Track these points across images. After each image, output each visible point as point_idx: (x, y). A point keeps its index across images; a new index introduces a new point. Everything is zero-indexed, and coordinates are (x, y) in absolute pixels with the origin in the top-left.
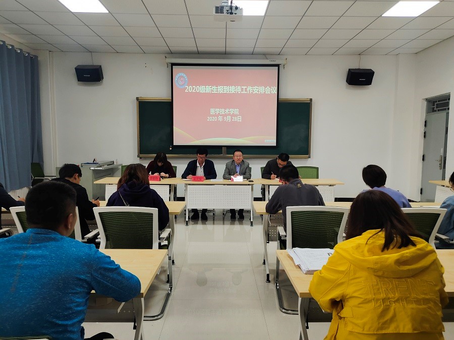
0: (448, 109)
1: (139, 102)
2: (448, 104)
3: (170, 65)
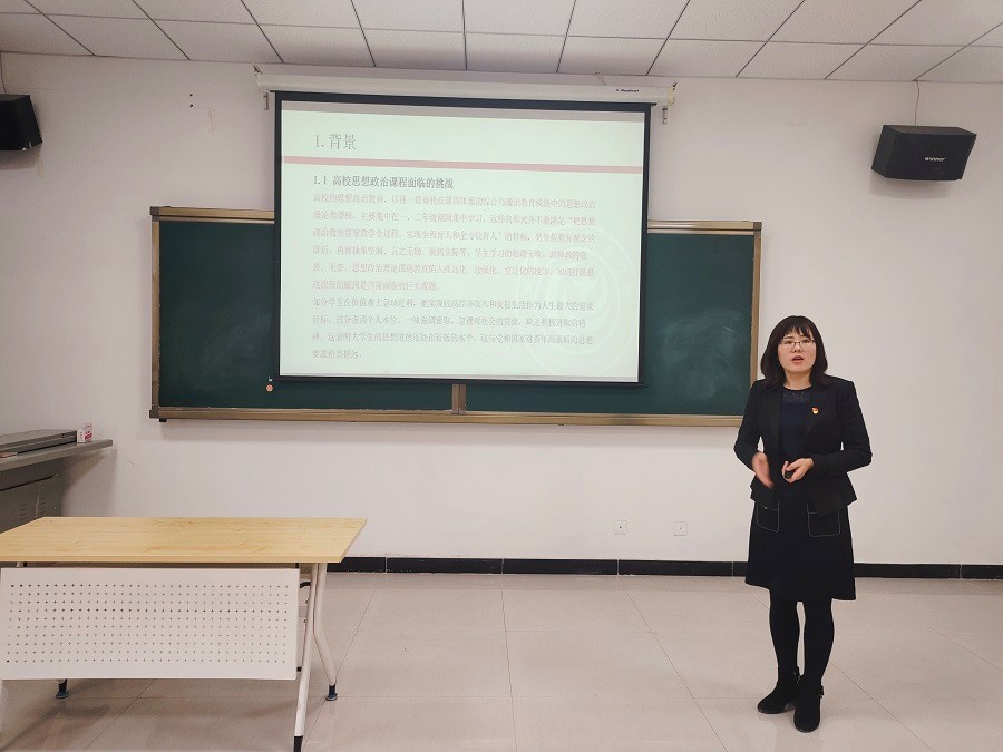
1: (162, 224)
3: (272, 97)
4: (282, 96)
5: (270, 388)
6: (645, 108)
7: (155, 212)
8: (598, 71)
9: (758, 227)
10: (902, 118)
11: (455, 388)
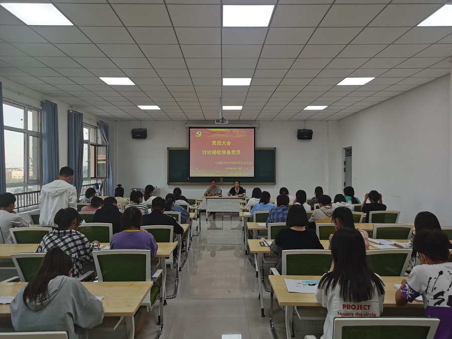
0: (351, 156)
1: (169, 150)
2: (351, 153)
3: (188, 128)
4: (190, 128)
5: (188, 179)
6: (254, 128)
8: (246, 121)
9: (275, 148)
10: (302, 128)
11: (221, 178)
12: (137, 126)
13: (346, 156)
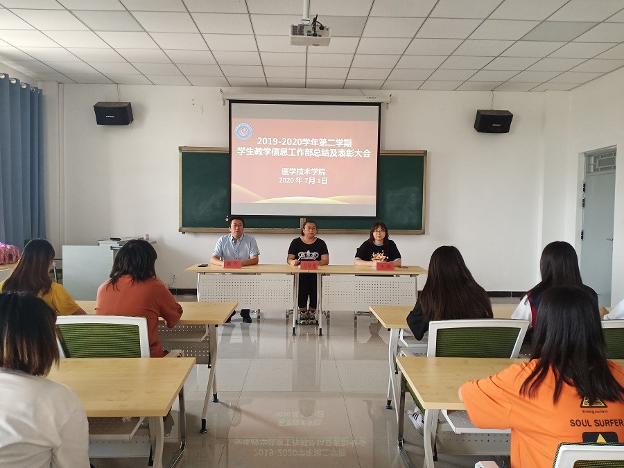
0: (615, 167)
1: (183, 153)
2: (613, 161)
3: (227, 102)
4: (231, 101)
5: (227, 220)
6: (379, 104)
7: (180, 149)
8: (360, 88)
10: (486, 106)
11: (301, 219)
12: (110, 96)
13: (588, 172)
